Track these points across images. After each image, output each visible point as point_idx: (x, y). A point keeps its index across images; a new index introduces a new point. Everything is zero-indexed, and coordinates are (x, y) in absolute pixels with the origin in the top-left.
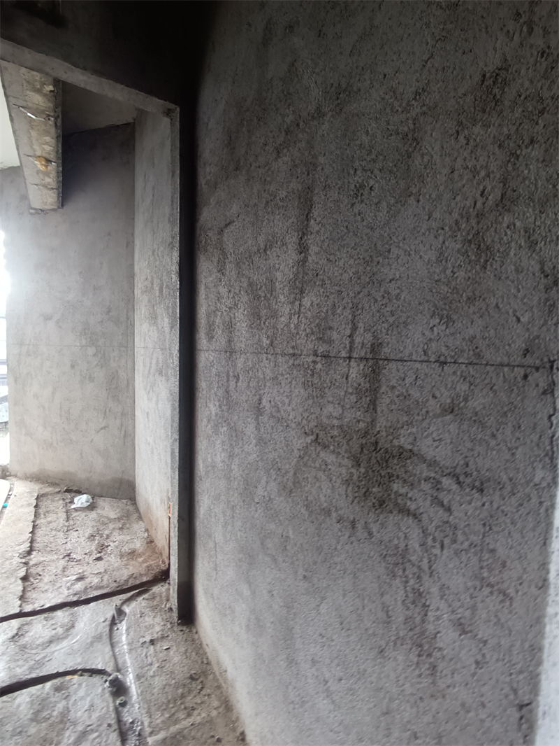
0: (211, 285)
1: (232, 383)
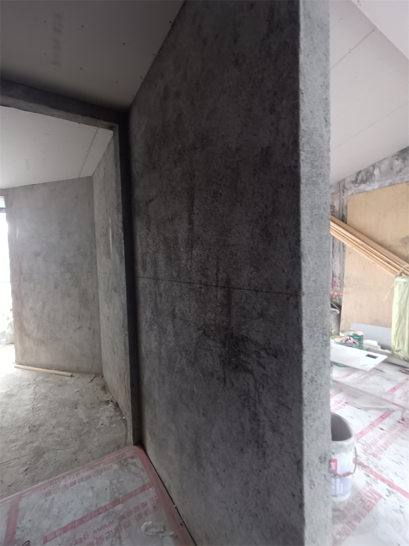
0: (143, 237)
1: (158, 299)
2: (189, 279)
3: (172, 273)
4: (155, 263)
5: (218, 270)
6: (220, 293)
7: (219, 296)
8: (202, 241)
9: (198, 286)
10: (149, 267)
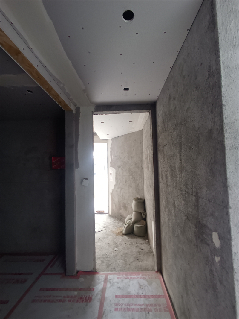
0: (162, 163)
1: (168, 196)
2: (181, 188)
3: (173, 184)
4: (166, 177)
5: (192, 186)
6: (194, 199)
7: (193, 200)
8: (185, 170)
9: (184, 192)
10: (164, 178)
